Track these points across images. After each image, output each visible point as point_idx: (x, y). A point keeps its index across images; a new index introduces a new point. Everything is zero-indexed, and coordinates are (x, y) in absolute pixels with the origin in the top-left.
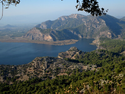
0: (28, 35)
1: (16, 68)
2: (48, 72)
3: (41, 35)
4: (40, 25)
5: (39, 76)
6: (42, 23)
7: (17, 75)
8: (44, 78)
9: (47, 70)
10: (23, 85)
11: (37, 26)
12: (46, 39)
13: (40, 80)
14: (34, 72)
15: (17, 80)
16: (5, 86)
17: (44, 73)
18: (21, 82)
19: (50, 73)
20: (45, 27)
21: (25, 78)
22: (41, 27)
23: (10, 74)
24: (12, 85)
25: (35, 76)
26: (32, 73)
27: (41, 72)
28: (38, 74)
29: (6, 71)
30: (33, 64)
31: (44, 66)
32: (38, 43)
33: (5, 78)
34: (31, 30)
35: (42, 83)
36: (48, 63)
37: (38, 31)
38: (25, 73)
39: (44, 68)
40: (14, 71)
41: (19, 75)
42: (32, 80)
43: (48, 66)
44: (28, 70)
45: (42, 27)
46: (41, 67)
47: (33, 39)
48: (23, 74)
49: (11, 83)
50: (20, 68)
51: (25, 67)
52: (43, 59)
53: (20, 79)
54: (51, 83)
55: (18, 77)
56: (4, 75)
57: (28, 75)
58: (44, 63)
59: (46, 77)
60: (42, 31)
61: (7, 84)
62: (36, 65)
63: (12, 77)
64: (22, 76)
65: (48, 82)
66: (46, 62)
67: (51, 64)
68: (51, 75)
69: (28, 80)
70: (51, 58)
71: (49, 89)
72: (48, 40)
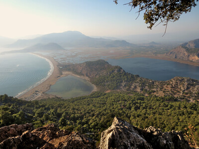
0: (171, 53)
1: (153, 83)
2: (187, 94)
3: (186, 54)
4: (186, 43)
5: (176, 96)
6: (190, 42)
7: (153, 90)
8: (181, 99)
9: (186, 91)
10: (158, 100)
11: (183, 45)
12: (191, 60)
13: (176, 100)
14: (171, 90)
15: (152, 94)
16: (141, 96)
17: (181, 94)
18: (156, 96)
19: (188, 95)
20: (192, 46)
21: (161, 94)
22: (187, 46)
23: (147, 87)
24: (147, 97)
25: (171, 94)
26: (169, 91)
27: (179, 92)
28: (175, 94)
29: (144, 84)
30: (171, 83)
31: (183, 86)
32: (181, 62)
33: (142, 89)
34: (175, 48)
35: (177, 104)
36: (189, 84)
37: (183, 50)
38: (161, 89)
39: (182, 89)
40: (152, 85)
41: (155, 90)
42: (168, 97)
43: (188, 88)
44: (164, 87)
45: (189, 45)
46: (179, 87)
47: (176, 57)
48: (159, 89)
49: (146, 95)
50: (157, 83)
51: (162, 84)
52: (183, 79)
53: (155, 94)
54: (187, 106)
55: (154, 92)
56: (142, 86)
57: (164, 92)
58: (183, 84)
59: (183, 99)
60: (188, 50)
61: (142, 95)
62: (174, 84)
63: (148, 90)
64: (157, 91)
65: (184, 104)
66: (186, 83)
67: (192, 87)
68: (190, 98)
69: (163, 96)
70: (193, 80)
71: (184, 111)
72: (194, 60)
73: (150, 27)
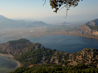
0: (79, 30)
1: (68, 55)
2: (94, 61)
3: (90, 30)
4: (89, 22)
5: (86, 64)
7: (69, 60)
8: (90, 65)
9: (93, 59)
10: (73, 69)
11: (87, 23)
12: (94, 34)
13: (87, 67)
14: (82, 59)
15: (68, 64)
16: (59, 67)
17: (90, 62)
18: (71, 66)
19: (95, 62)
20: (93, 24)
21: (75, 63)
22: (90, 24)
23: (63, 59)
24: (64, 67)
25: (83, 63)
26: (81, 61)
27: (88, 60)
28: (85, 62)
29: (60, 56)
30: (82, 53)
31: (91, 56)
32: (87, 37)
33: (59, 61)
34: (82, 26)
35: (88, 70)
36: (94, 54)
37: (87, 27)
38: (75, 59)
39: (90, 57)
40: (67, 57)
41: (70, 60)
42: (80, 66)
43: (94, 57)
44: (77, 57)
45: (91, 24)
46: (88, 56)
47: (83, 33)
48: (73, 60)
49: (64, 66)
50: (71, 55)
51: (75, 55)
52: (90, 50)
53: (70, 64)
55: (69, 62)
56: (59, 59)
57: (77, 61)
58: (91, 54)
59: (92, 65)
60: (91, 27)
61: (60, 66)
62: (84, 54)
63: (65, 61)
64: (72, 61)
65: (93, 69)
66: (92, 53)
67: (97, 55)
68: (97, 64)
69: (77, 65)
72: (96, 35)
73: (56, 11)
